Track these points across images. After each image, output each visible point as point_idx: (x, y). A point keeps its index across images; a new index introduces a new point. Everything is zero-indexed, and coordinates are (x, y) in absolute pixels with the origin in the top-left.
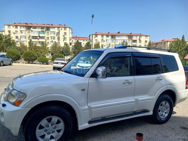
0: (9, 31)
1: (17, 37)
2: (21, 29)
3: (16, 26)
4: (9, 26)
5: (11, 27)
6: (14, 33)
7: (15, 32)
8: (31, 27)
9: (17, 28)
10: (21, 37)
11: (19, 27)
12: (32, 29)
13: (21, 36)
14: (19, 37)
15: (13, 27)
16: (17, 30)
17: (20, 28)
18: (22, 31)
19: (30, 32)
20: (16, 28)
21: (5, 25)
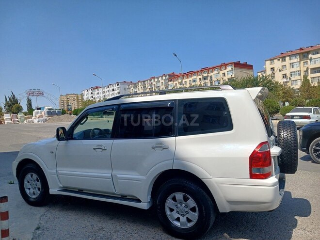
0: (273, 69)
1: (285, 76)
2: (292, 61)
3: (282, 58)
4: (272, 60)
5: (276, 61)
6: (280, 71)
7: (281, 68)
8: (308, 53)
9: (285, 60)
10: (291, 75)
11: (287, 59)
12: (310, 56)
13: (291, 73)
14: (288, 75)
15: (279, 60)
16: (284, 63)
17: (290, 59)
18: (292, 63)
19: (307, 62)
20: (283, 61)
21: (266, 61)
